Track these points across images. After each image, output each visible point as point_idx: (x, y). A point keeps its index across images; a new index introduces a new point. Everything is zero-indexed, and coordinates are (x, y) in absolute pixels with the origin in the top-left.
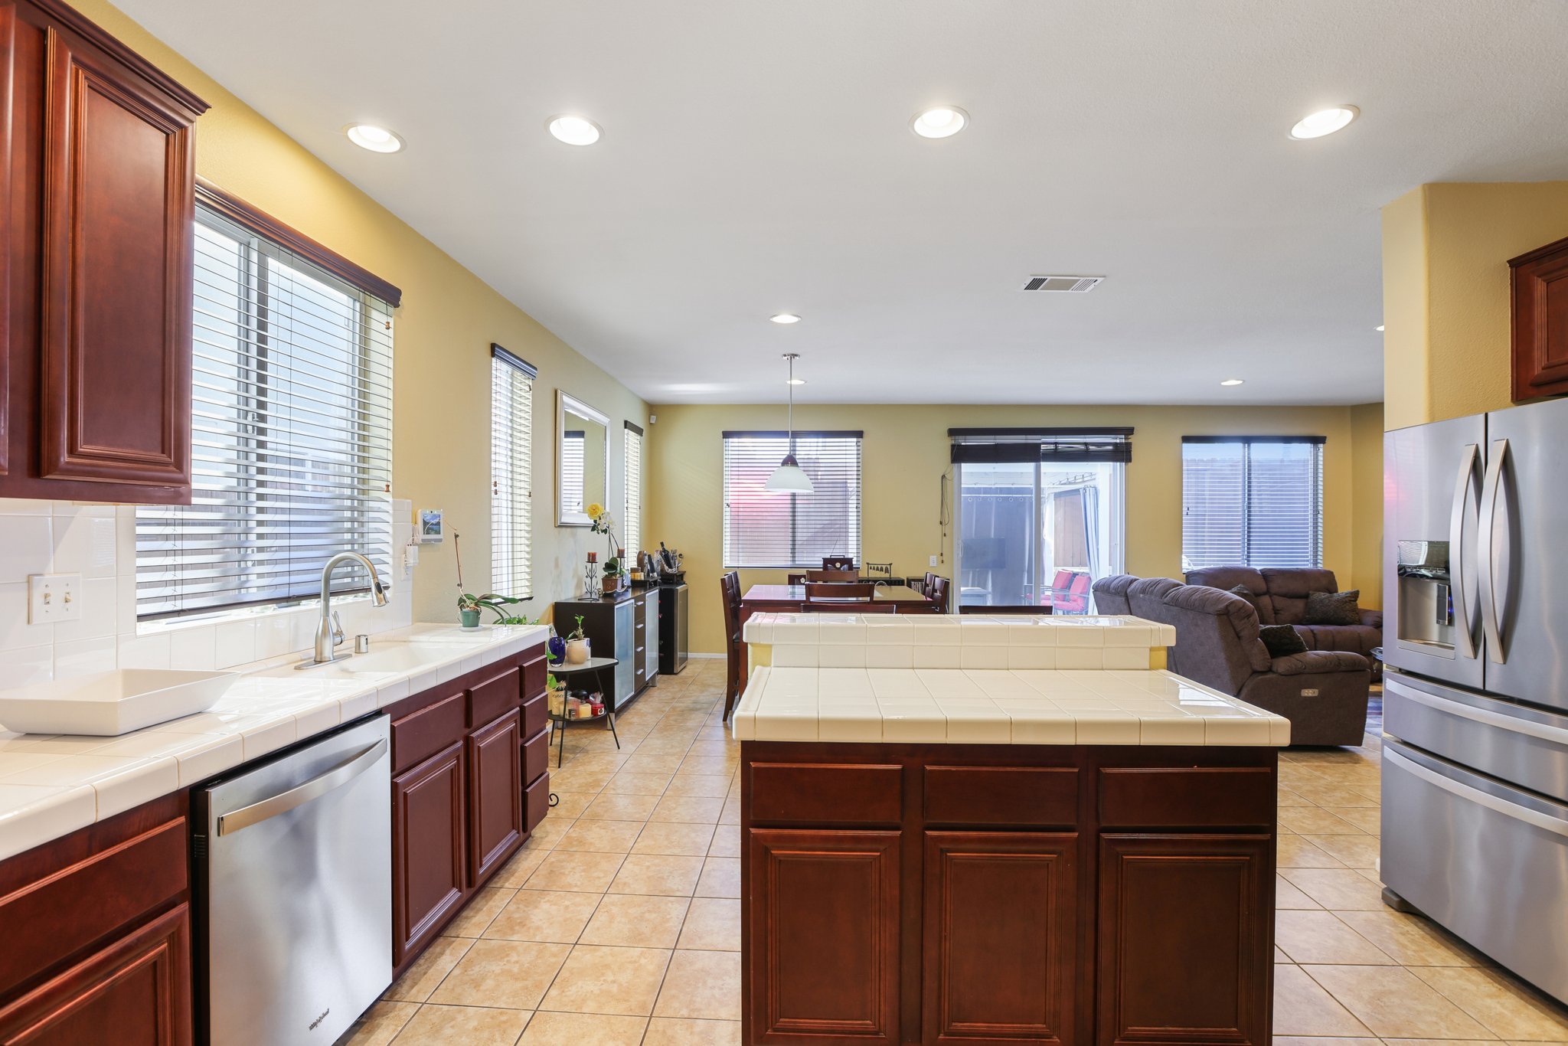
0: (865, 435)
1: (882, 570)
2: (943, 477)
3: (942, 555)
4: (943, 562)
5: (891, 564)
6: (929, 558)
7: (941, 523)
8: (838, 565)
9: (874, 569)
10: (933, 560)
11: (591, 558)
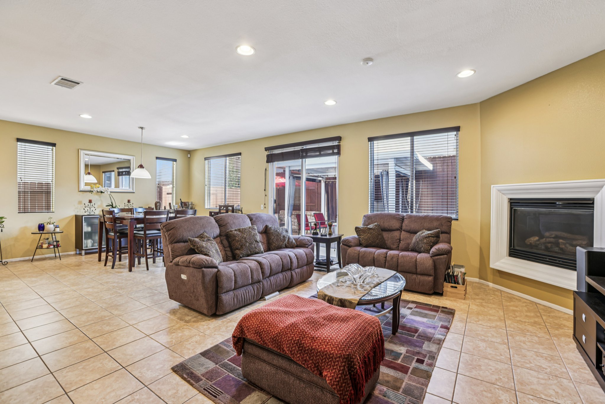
0: (242, 154)
2: (266, 169)
3: (265, 204)
4: (265, 208)
6: (261, 205)
7: (265, 190)
11: (90, 201)
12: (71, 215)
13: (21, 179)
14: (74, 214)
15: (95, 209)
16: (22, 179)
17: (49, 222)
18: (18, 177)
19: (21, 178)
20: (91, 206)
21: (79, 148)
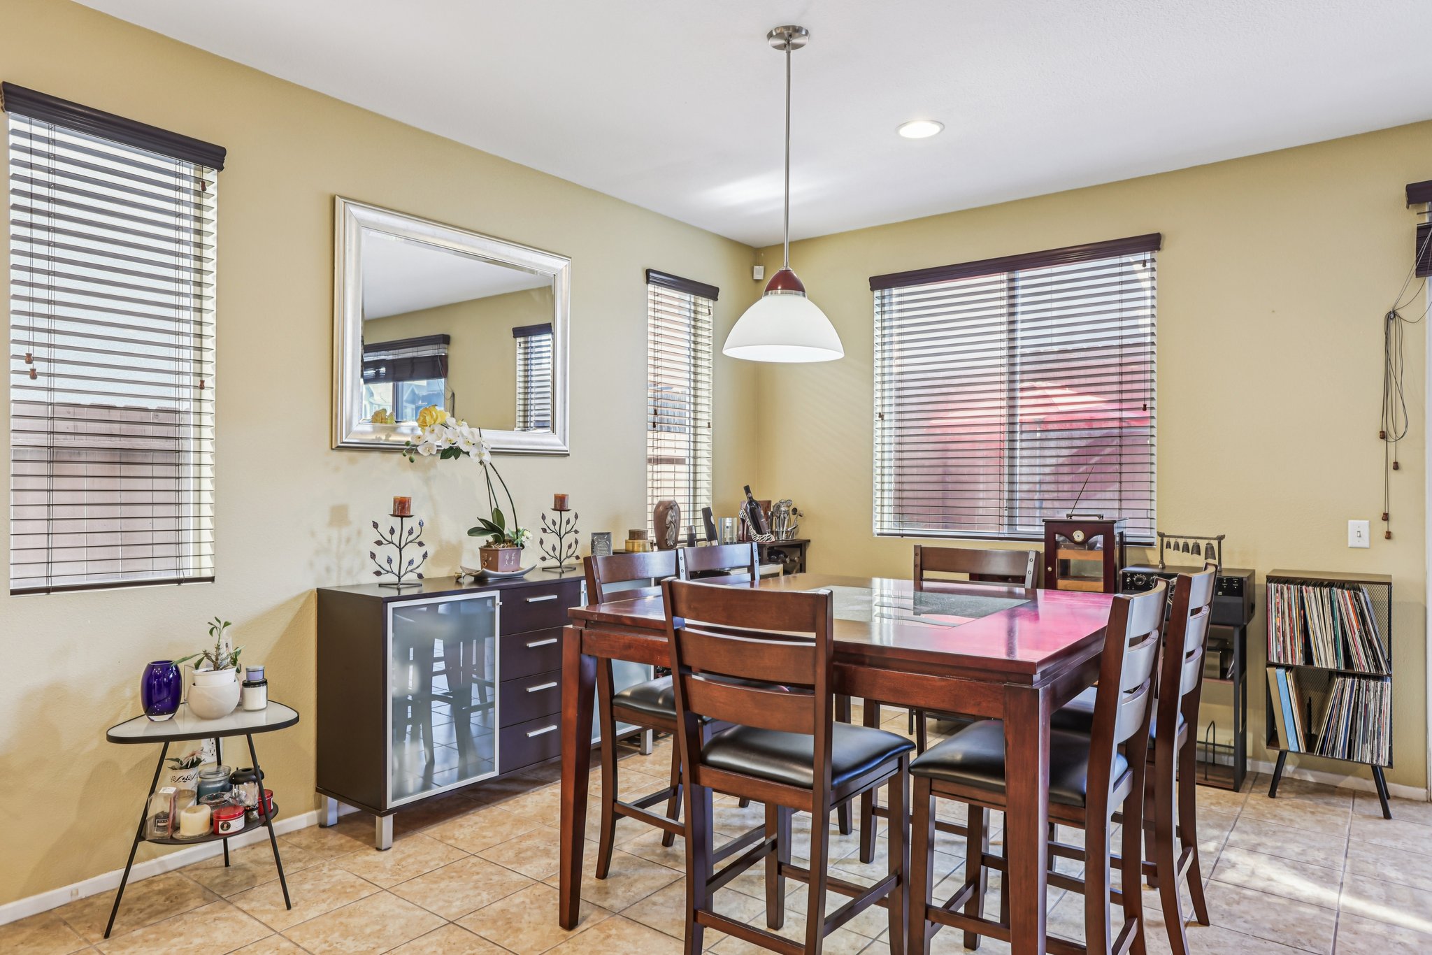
0: (1165, 244)
1: (1197, 550)
2: (1392, 315)
3: (1386, 517)
4: (1389, 536)
5: (1220, 538)
6: (1347, 523)
7: (1383, 436)
8: (1079, 536)
9: (1177, 547)
10: (1360, 530)
11: (402, 508)
12: (295, 593)
13: (28, 367)
14: (307, 582)
15: (422, 550)
16: (40, 367)
17: (213, 651)
18: (16, 349)
19: (29, 359)
20: (405, 533)
21: (334, 191)
